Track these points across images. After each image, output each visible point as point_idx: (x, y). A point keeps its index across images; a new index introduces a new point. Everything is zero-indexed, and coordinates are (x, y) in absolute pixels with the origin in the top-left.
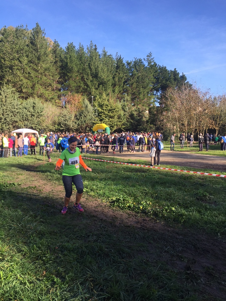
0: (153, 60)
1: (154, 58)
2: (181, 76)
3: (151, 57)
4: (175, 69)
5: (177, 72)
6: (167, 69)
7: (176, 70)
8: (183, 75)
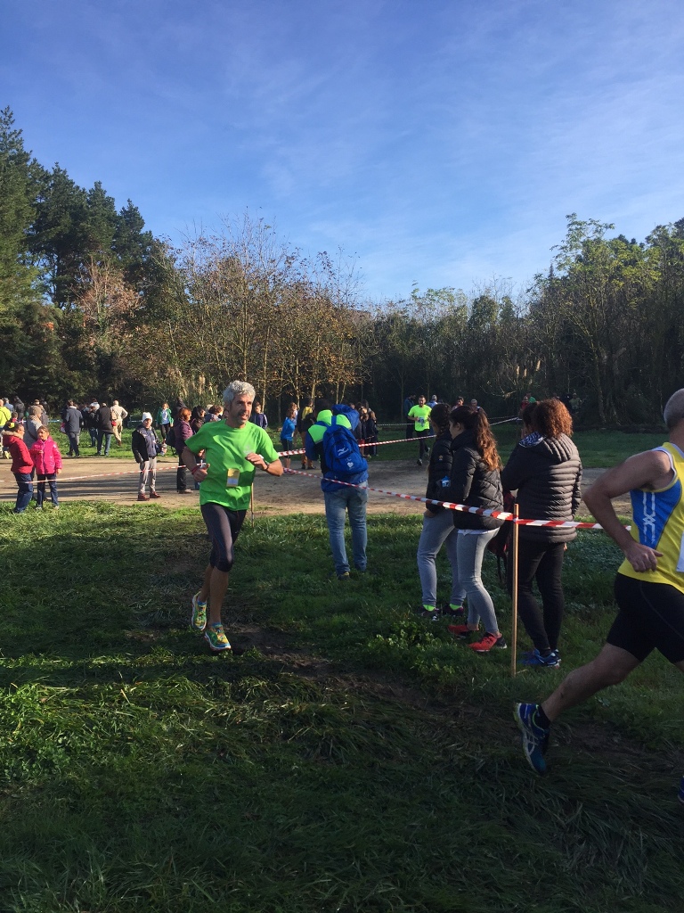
0: (19, 137)
1: (21, 130)
2: (124, 212)
3: (13, 128)
4: (98, 184)
5: (106, 196)
6: (69, 178)
7: (103, 187)
8: (131, 207)
